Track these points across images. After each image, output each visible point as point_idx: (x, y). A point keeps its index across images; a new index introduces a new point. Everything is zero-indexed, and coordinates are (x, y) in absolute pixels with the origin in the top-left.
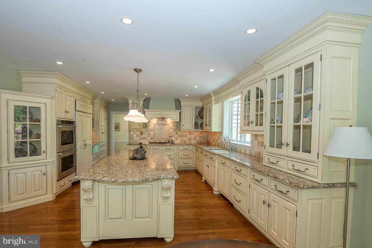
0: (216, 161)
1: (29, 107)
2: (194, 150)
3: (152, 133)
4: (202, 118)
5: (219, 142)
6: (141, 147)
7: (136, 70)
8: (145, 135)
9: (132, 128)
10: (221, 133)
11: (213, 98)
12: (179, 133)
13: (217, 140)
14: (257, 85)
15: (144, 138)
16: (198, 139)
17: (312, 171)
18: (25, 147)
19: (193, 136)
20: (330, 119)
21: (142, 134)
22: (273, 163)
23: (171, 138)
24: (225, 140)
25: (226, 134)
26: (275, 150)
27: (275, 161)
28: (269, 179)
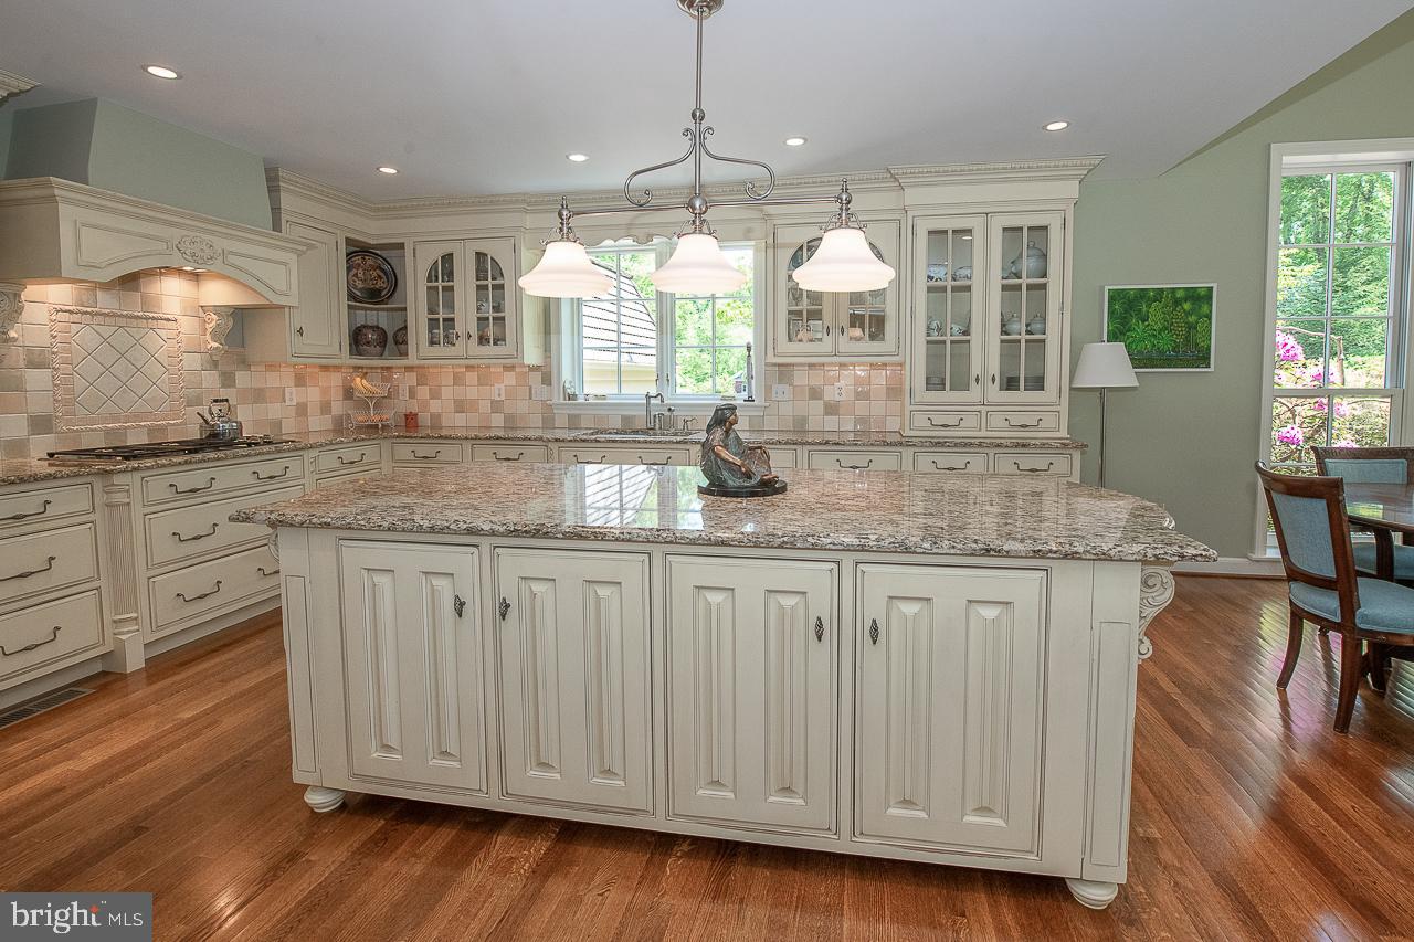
3: (36, 379)
5: (521, 407)
17: (1049, 421)
22: (949, 426)
24: (570, 397)
25: (575, 373)
26: (948, 396)
27: (952, 420)
28: (991, 455)
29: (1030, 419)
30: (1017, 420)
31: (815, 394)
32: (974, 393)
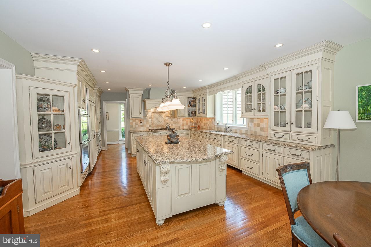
0: (222, 140)
1: (53, 96)
2: (190, 134)
3: (150, 120)
4: (194, 106)
5: (211, 125)
6: (174, 132)
7: (166, 64)
8: (144, 123)
9: (132, 117)
10: (214, 119)
11: (208, 90)
12: (174, 120)
13: (208, 124)
14: (259, 82)
15: (142, 126)
16: (189, 124)
17: (313, 139)
18: (44, 140)
19: (185, 122)
20: (324, 106)
21: (141, 122)
22: (279, 137)
23: (169, 124)
24: (218, 124)
25: (218, 119)
26: (280, 128)
27: (280, 136)
28: (283, 148)
29: (305, 138)
30: (301, 137)
31: (258, 125)
32: (288, 128)
